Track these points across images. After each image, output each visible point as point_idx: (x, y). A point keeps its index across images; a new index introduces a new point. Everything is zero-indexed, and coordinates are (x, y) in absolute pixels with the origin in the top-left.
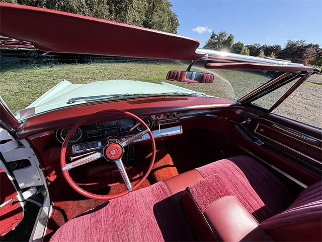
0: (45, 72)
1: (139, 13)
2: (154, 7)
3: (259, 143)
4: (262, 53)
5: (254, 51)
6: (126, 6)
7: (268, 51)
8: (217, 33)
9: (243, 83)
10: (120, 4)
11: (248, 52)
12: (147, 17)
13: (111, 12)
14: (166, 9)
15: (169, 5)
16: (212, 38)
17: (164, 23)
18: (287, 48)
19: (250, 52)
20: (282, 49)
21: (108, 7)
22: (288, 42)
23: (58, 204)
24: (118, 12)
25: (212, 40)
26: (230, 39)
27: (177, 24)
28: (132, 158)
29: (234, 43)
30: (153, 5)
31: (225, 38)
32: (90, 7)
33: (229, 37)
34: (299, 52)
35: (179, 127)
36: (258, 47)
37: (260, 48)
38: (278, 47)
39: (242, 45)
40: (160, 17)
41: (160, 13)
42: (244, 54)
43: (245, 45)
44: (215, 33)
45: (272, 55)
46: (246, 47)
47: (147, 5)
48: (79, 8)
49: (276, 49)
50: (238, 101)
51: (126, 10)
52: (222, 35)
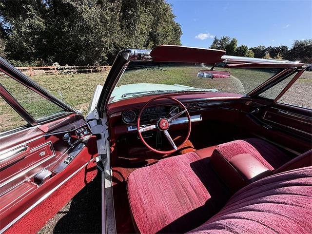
0: (68, 81)
1: (145, 26)
2: (158, 20)
3: (268, 127)
4: (268, 55)
5: (259, 53)
6: (134, 21)
7: (274, 52)
8: (219, 38)
9: (249, 85)
10: (129, 20)
11: (252, 54)
12: (153, 29)
13: (122, 27)
14: (170, 20)
15: (172, 16)
16: (214, 43)
17: (168, 33)
18: (294, 49)
19: (255, 54)
20: (289, 50)
21: (120, 23)
22: (295, 43)
23: (115, 169)
24: (128, 27)
25: (215, 45)
26: (233, 43)
27: (180, 33)
28: (160, 142)
29: (238, 46)
30: (158, 18)
31: (229, 43)
32: (104, 25)
33: (232, 41)
34: (309, 52)
35: (199, 116)
36: (263, 49)
37: (266, 50)
38: (285, 48)
39: (246, 48)
40: (164, 28)
41: (164, 24)
42: (248, 57)
43: (249, 48)
44: (217, 38)
45: (278, 56)
46: (250, 49)
47: (153, 18)
48: (95, 25)
49: (282, 50)
50: (247, 95)
51: (135, 24)
52: (224, 39)
